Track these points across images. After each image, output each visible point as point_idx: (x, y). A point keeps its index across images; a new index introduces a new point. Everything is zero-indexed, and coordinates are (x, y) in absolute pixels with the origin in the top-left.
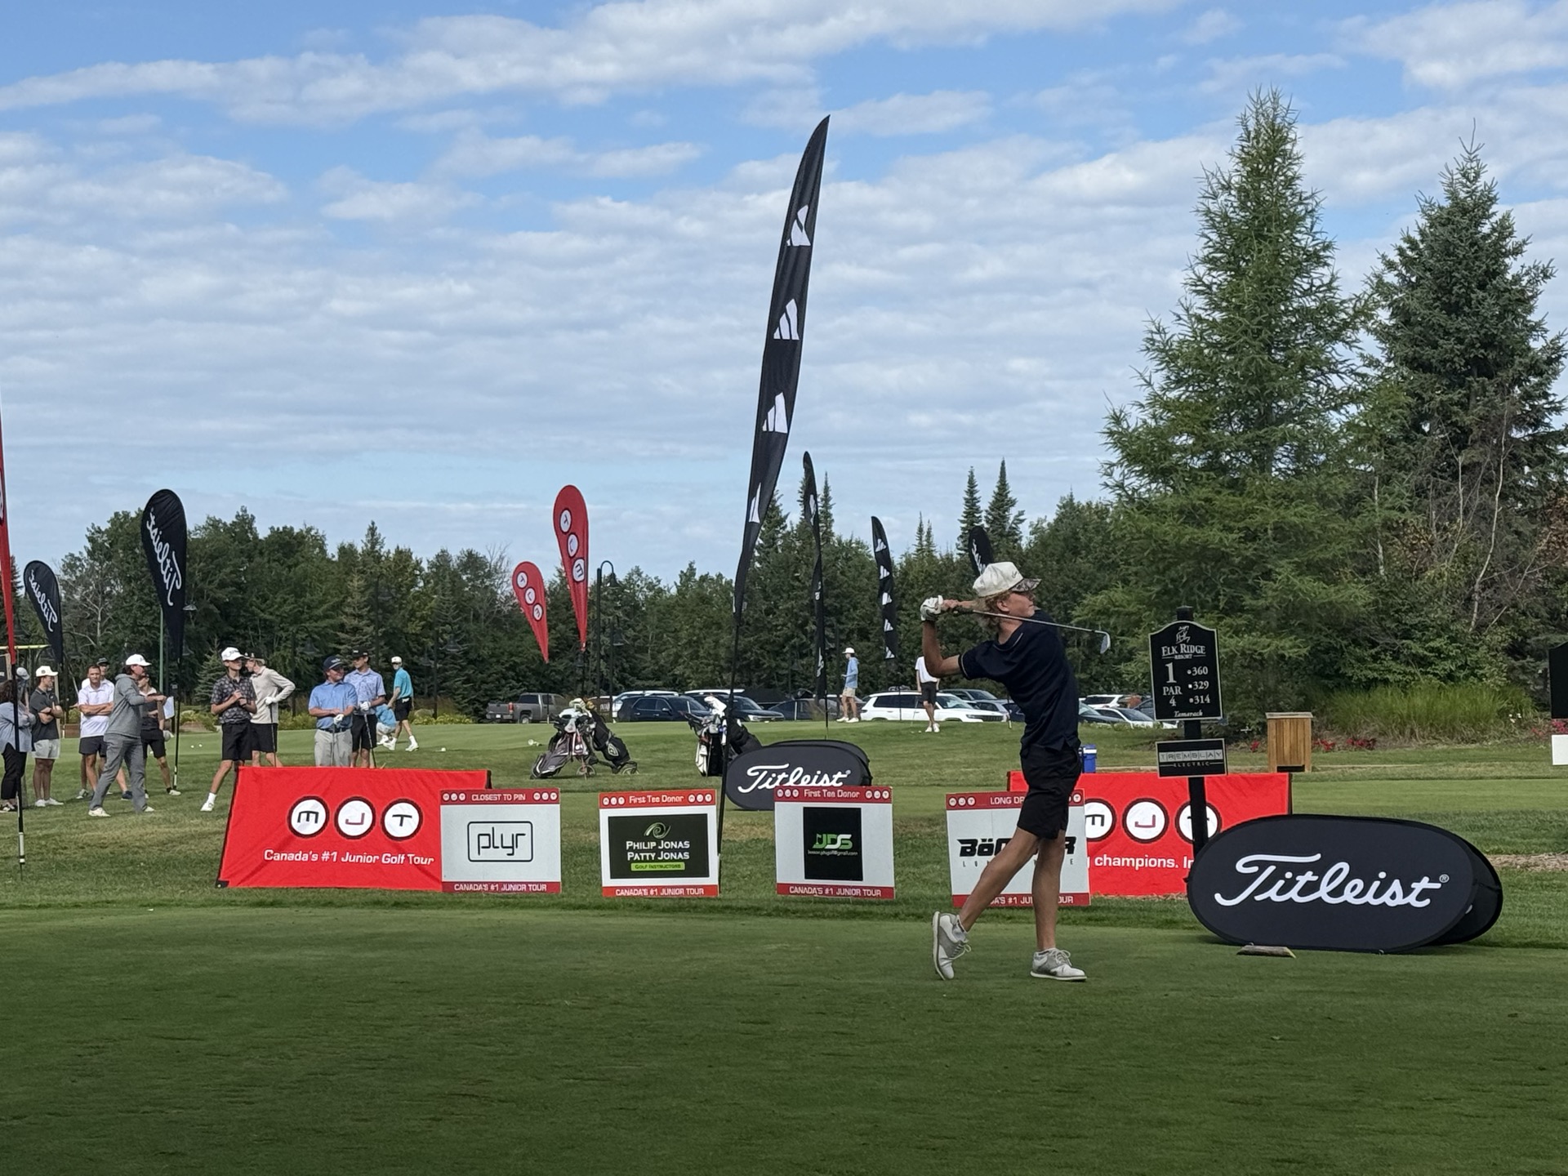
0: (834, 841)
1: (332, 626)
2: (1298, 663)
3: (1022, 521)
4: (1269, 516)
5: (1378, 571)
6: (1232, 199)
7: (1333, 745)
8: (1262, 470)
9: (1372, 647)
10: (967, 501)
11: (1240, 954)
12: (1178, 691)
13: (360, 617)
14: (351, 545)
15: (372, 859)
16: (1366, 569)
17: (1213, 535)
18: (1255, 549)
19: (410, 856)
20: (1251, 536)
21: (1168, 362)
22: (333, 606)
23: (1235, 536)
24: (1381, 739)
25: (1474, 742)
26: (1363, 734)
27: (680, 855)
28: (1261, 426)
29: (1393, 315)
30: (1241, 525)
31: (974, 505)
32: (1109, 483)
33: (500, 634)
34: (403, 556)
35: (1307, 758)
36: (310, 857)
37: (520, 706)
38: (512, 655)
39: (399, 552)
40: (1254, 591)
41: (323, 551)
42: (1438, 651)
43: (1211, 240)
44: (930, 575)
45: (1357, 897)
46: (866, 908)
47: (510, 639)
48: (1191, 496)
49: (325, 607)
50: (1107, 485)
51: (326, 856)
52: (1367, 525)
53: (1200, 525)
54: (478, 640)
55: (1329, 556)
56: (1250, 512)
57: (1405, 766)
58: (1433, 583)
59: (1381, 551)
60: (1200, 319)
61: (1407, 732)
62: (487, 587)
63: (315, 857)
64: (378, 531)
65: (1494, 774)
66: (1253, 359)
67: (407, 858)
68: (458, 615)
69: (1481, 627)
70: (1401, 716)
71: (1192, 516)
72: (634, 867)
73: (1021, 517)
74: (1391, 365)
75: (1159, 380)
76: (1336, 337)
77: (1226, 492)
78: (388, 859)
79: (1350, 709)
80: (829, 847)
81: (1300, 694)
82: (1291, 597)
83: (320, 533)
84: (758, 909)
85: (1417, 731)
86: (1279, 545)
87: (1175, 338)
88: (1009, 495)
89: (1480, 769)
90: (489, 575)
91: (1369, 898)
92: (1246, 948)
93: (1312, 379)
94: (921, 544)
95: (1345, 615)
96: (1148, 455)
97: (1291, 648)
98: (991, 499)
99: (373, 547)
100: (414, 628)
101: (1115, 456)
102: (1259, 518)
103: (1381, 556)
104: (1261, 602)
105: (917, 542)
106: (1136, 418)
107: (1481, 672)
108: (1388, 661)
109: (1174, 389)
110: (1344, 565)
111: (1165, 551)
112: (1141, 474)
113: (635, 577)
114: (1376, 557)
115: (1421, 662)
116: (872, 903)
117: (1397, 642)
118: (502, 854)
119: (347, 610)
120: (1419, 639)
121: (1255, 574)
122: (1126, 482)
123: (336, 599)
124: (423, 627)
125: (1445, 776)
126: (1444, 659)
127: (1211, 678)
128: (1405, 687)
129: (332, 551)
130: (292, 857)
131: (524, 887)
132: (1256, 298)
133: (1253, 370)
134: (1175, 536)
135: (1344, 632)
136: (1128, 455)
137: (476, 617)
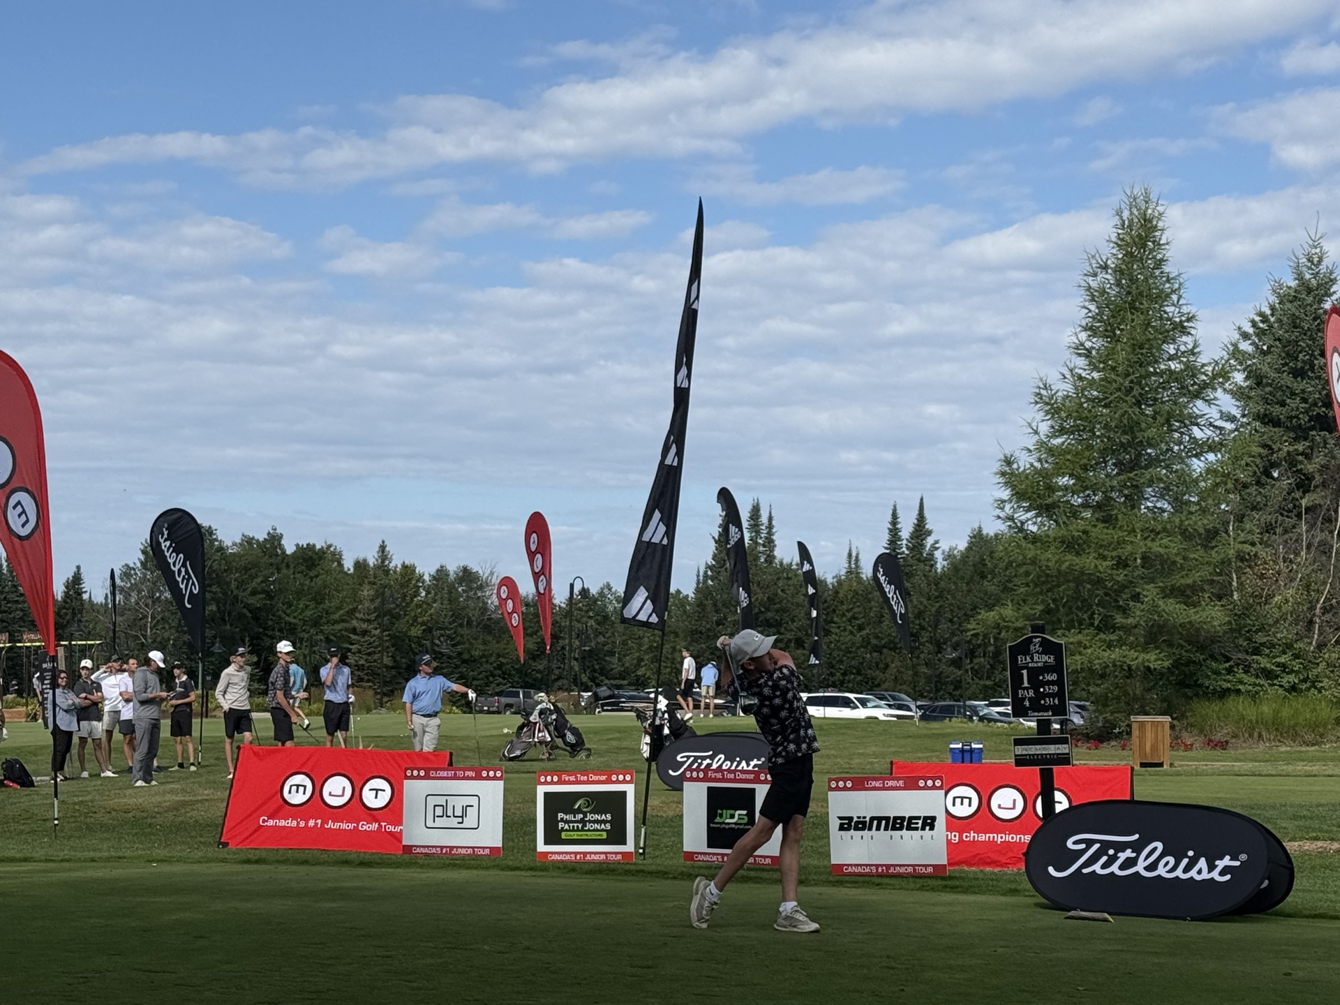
0: (732, 816)
1: (346, 630)
2: (1162, 675)
3: (938, 548)
4: (1137, 546)
5: (1232, 596)
6: (1109, 277)
7: (1192, 745)
8: (1133, 507)
9: (1225, 662)
10: (891, 531)
11: (1066, 918)
12: (1031, 693)
13: (369, 621)
14: (365, 560)
15: (351, 826)
16: (1222, 594)
17: (1089, 562)
18: (1126, 575)
19: (383, 824)
20: (1122, 563)
21: (1053, 414)
22: (347, 612)
23: (1108, 563)
24: (1234, 740)
25: (1313, 745)
26: (1218, 736)
27: (603, 826)
28: (1132, 469)
29: (1247, 378)
30: (1114, 554)
31: (896, 534)
32: (1001, 516)
33: (490, 638)
34: (408, 570)
35: (1166, 756)
36: (298, 823)
37: (504, 700)
38: (499, 656)
39: (405, 567)
40: (1125, 611)
41: (340, 565)
42: (1284, 666)
43: (1090, 311)
44: (857, 594)
45: (1168, 872)
46: (759, 874)
47: (498, 642)
48: (1071, 528)
49: (342, 612)
50: (999, 517)
51: (311, 823)
52: (1222, 556)
53: (1078, 554)
54: (471, 644)
55: (1190, 581)
56: (1121, 543)
57: (1250, 765)
58: (1280, 608)
59: (1235, 579)
60: (1080, 378)
61: (1256, 735)
62: (479, 597)
63: (302, 824)
64: (387, 549)
65: (1327, 773)
66: (1126, 412)
67: (380, 826)
68: (454, 621)
69: (1320, 646)
70: (1251, 721)
71: (1072, 545)
72: (564, 835)
73: (937, 545)
74: (1245, 420)
75: (1044, 428)
76: (1197, 395)
77: (1100, 525)
78: (365, 827)
79: (1206, 714)
80: (728, 821)
81: (1164, 700)
82: (1156, 617)
83: (338, 550)
84: (666, 873)
85: (1264, 733)
86: (1146, 572)
87: (1060, 394)
88: (927, 527)
89: (1315, 768)
90: (481, 588)
91: (1179, 873)
92: (1072, 913)
93: (1176, 431)
94: (850, 566)
95: (1203, 634)
96: (1034, 493)
97: (1156, 661)
98: (911, 529)
99: (383, 562)
100: (416, 632)
101: (1005, 494)
102: (1129, 548)
103: (1235, 584)
104: (1130, 621)
105: (847, 565)
106: (1025, 462)
107: (1321, 684)
108: (1240, 674)
109: (1057, 437)
110: (1203, 590)
111: (1047, 575)
112: (1028, 510)
113: (606, 591)
114: (1230, 584)
115: (1268, 675)
116: (763, 870)
117: (1248, 657)
118: (454, 822)
119: (357, 615)
120: (1268, 656)
121: (1125, 596)
122: (1016, 516)
123: (351, 607)
124: (424, 630)
125: (1284, 773)
126: (1288, 673)
127: (1059, 682)
128: (1254, 696)
129: (348, 565)
130: (283, 823)
131: (470, 851)
132: (1129, 360)
133: (1125, 421)
134: (1056, 562)
135: (1201, 648)
136: (1017, 493)
137: (469, 623)
